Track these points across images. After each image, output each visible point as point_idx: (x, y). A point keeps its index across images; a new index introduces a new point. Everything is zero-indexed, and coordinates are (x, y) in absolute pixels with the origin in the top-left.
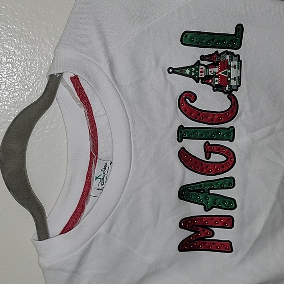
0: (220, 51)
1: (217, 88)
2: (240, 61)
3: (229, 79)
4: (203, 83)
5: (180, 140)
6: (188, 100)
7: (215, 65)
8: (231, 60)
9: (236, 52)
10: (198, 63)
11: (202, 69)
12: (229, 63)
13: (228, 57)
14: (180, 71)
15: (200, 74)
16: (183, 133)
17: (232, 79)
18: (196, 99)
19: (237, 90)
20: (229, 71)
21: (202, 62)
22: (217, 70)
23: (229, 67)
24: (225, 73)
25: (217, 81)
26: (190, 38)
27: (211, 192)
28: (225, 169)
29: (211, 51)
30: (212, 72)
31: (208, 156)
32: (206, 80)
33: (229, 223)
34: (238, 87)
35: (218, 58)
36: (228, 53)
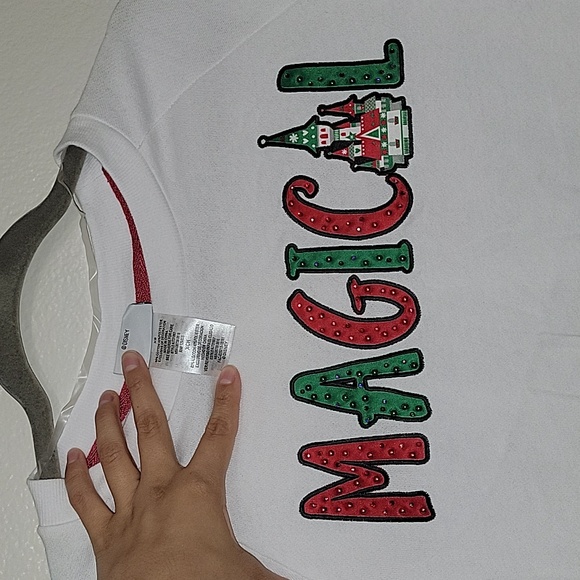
0: (360, 94)
1: (357, 165)
2: (405, 107)
3: (384, 145)
4: (328, 157)
5: (292, 275)
6: (301, 194)
7: (353, 119)
8: (387, 109)
9: (395, 93)
10: (314, 120)
11: (323, 130)
12: (383, 116)
13: (378, 104)
14: (280, 140)
15: (321, 140)
16: (297, 262)
17: (392, 144)
18: (316, 191)
19: (405, 165)
20: (384, 130)
21: (322, 119)
22: (357, 130)
23: (384, 123)
24: (375, 134)
25: (357, 151)
26: (291, 78)
28: (401, 332)
29: (344, 95)
30: (348, 135)
31: (358, 303)
32: (334, 151)
33: (417, 451)
34: (407, 158)
35: (357, 108)
36: (378, 96)
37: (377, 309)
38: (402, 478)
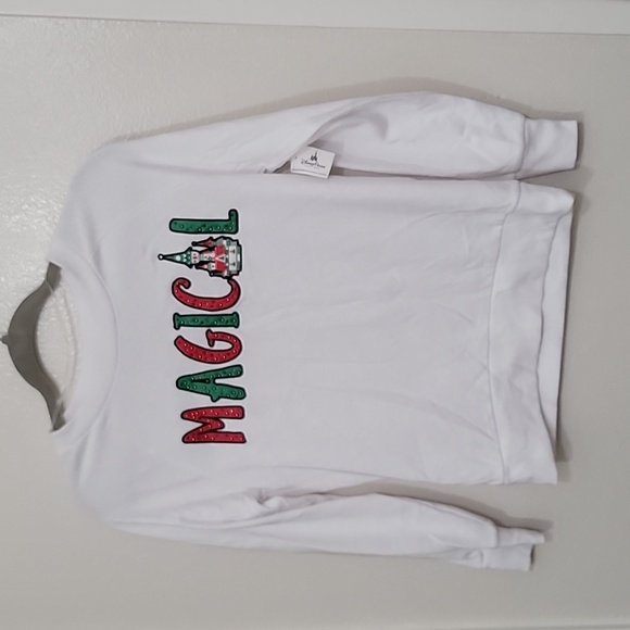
0: (215, 236)
1: (213, 273)
2: (238, 245)
3: (227, 265)
4: (197, 268)
5: (177, 328)
6: (182, 287)
7: (210, 249)
8: (229, 245)
9: (233, 237)
10: (190, 249)
11: (195, 254)
12: (227, 249)
13: (225, 242)
14: (170, 258)
15: (193, 260)
16: (179, 321)
17: (231, 264)
18: (190, 285)
19: (237, 274)
20: (227, 256)
21: (194, 248)
22: (212, 255)
23: (227, 252)
24: (222, 258)
25: (213, 267)
26: (177, 225)
27: (217, 381)
28: (232, 356)
29: (206, 236)
30: (208, 258)
31: (211, 343)
32: (199, 266)
33: (239, 413)
34: (238, 272)
35: (213, 243)
36: (225, 238)
37: (220, 345)
38: (230, 425)
